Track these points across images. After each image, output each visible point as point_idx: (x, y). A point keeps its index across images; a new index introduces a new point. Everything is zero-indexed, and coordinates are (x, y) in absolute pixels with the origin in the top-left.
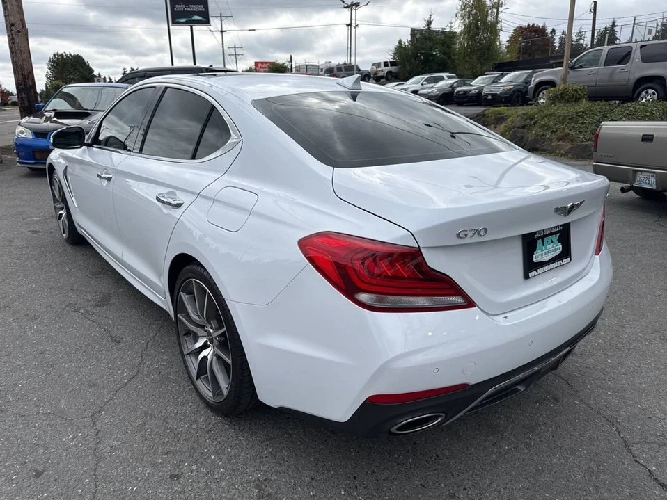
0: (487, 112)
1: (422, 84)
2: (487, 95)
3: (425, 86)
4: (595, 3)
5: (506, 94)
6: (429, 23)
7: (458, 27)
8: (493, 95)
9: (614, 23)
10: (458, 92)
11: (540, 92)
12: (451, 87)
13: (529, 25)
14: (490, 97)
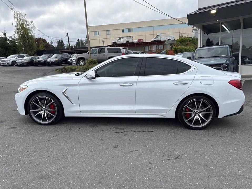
0: (65, 68)
1: (16, 58)
2: (49, 62)
3: (18, 59)
4: (67, 33)
5: (56, 62)
6: (5, 34)
7: (17, 36)
8: (51, 62)
9: (62, 39)
10: (35, 61)
11: (80, 61)
12: (31, 59)
13: (39, 38)
14: (50, 63)
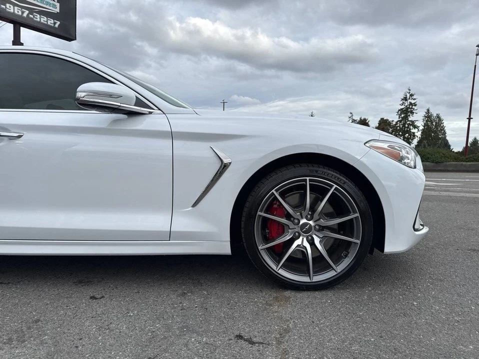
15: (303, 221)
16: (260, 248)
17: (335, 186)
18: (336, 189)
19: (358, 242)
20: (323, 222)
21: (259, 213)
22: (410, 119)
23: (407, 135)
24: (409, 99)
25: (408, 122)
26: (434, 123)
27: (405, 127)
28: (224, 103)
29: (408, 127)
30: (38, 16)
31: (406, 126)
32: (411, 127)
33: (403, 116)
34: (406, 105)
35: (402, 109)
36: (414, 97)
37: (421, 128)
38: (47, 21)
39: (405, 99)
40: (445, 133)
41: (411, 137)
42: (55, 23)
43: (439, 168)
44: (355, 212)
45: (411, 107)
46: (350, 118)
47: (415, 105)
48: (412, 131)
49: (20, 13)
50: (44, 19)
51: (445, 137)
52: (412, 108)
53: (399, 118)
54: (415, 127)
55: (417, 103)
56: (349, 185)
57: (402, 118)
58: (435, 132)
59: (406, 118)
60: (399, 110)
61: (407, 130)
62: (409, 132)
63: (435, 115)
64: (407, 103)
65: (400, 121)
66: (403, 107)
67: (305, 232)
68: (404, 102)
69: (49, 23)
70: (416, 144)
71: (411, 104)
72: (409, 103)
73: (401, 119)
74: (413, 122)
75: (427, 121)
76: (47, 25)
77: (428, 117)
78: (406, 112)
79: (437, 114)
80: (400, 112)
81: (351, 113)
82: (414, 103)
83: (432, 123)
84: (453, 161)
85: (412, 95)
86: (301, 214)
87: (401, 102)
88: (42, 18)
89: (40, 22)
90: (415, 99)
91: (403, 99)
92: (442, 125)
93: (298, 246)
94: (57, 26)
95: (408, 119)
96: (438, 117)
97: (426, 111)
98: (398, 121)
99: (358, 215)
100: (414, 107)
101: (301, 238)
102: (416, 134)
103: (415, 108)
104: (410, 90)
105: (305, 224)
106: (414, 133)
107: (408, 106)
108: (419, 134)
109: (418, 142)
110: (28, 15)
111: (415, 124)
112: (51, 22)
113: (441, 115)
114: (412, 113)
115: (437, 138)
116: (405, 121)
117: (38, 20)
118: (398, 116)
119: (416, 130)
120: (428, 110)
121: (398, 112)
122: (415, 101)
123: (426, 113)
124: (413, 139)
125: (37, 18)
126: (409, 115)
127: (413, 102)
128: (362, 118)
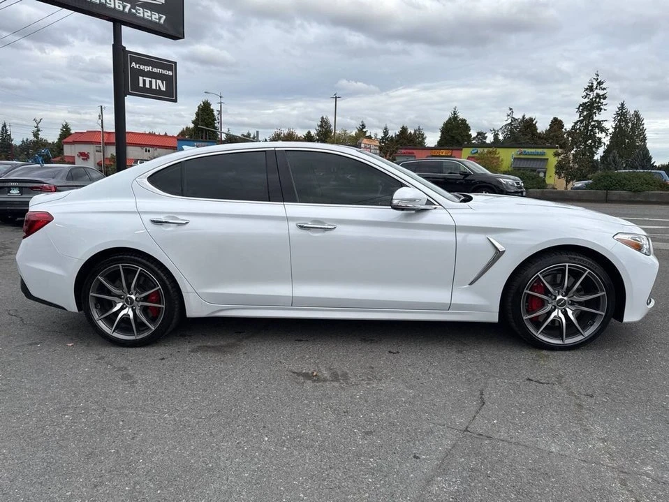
15: (559, 297)
16: (525, 318)
17: (589, 270)
18: (589, 273)
19: (604, 314)
20: (576, 298)
21: (525, 291)
22: (595, 119)
23: (590, 141)
24: (596, 88)
25: (593, 123)
26: (630, 124)
27: (588, 130)
28: (336, 98)
29: (592, 130)
30: (141, 9)
31: (590, 128)
32: (597, 131)
33: (585, 113)
34: (591, 97)
35: (584, 104)
36: (603, 86)
37: (611, 130)
38: (151, 17)
39: (591, 89)
40: (644, 139)
41: (595, 144)
42: (160, 18)
43: (639, 199)
44: (602, 291)
45: (597, 100)
46: (508, 115)
47: (605, 98)
48: (597, 135)
49: (121, 8)
50: (147, 14)
51: (645, 145)
52: (599, 102)
53: (580, 117)
54: (602, 130)
55: (607, 95)
56: (599, 269)
57: (583, 116)
58: (631, 138)
59: (590, 116)
60: (581, 105)
61: (590, 135)
62: (593, 137)
63: (632, 112)
64: (592, 95)
65: (581, 122)
66: (586, 100)
67: (560, 306)
68: (589, 93)
69: (153, 19)
70: (602, 154)
71: (598, 95)
72: (595, 95)
73: (582, 118)
74: (599, 122)
75: (619, 121)
76: (151, 21)
77: (622, 114)
78: (590, 108)
79: (635, 111)
80: (581, 108)
81: (511, 109)
82: (603, 95)
83: (627, 123)
84: (658, 190)
85: (600, 83)
86: (559, 292)
87: (585, 94)
88: (145, 13)
89: (143, 18)
90: (604, 89)
91: (587, 89)
92: (641, 127)
93: (555, 316)
94: (162, 21)
95: (593, 118)
96: (637, 115)
97: (620, 106)
98: (578, 121)
99: (604, 293)
100: (602, 100)
101: (557, 310)
102: (603, 140)
103: (604, 102)
104: (598, 75)
105: (561, 300)
106: (600, 139)
107: (594, 99)
108: (606, 140)
109: (604, 152)
110: (130, 10)
111: (603, 125)
112: (155, 17)
113: (640, 113)
114: (600, 109)
115: (632, 146)
116: (588, 121)
117: (142, 15)
118: (578, 114)
119: (604, 134)
120: (622, 104)
121: (579, 108)
122: (605, 92)
123: (619, 108)
124: (598, 148)
125: (140, 13)
126: (595, 113)
127: (601, 92)
128: (527, 117)
